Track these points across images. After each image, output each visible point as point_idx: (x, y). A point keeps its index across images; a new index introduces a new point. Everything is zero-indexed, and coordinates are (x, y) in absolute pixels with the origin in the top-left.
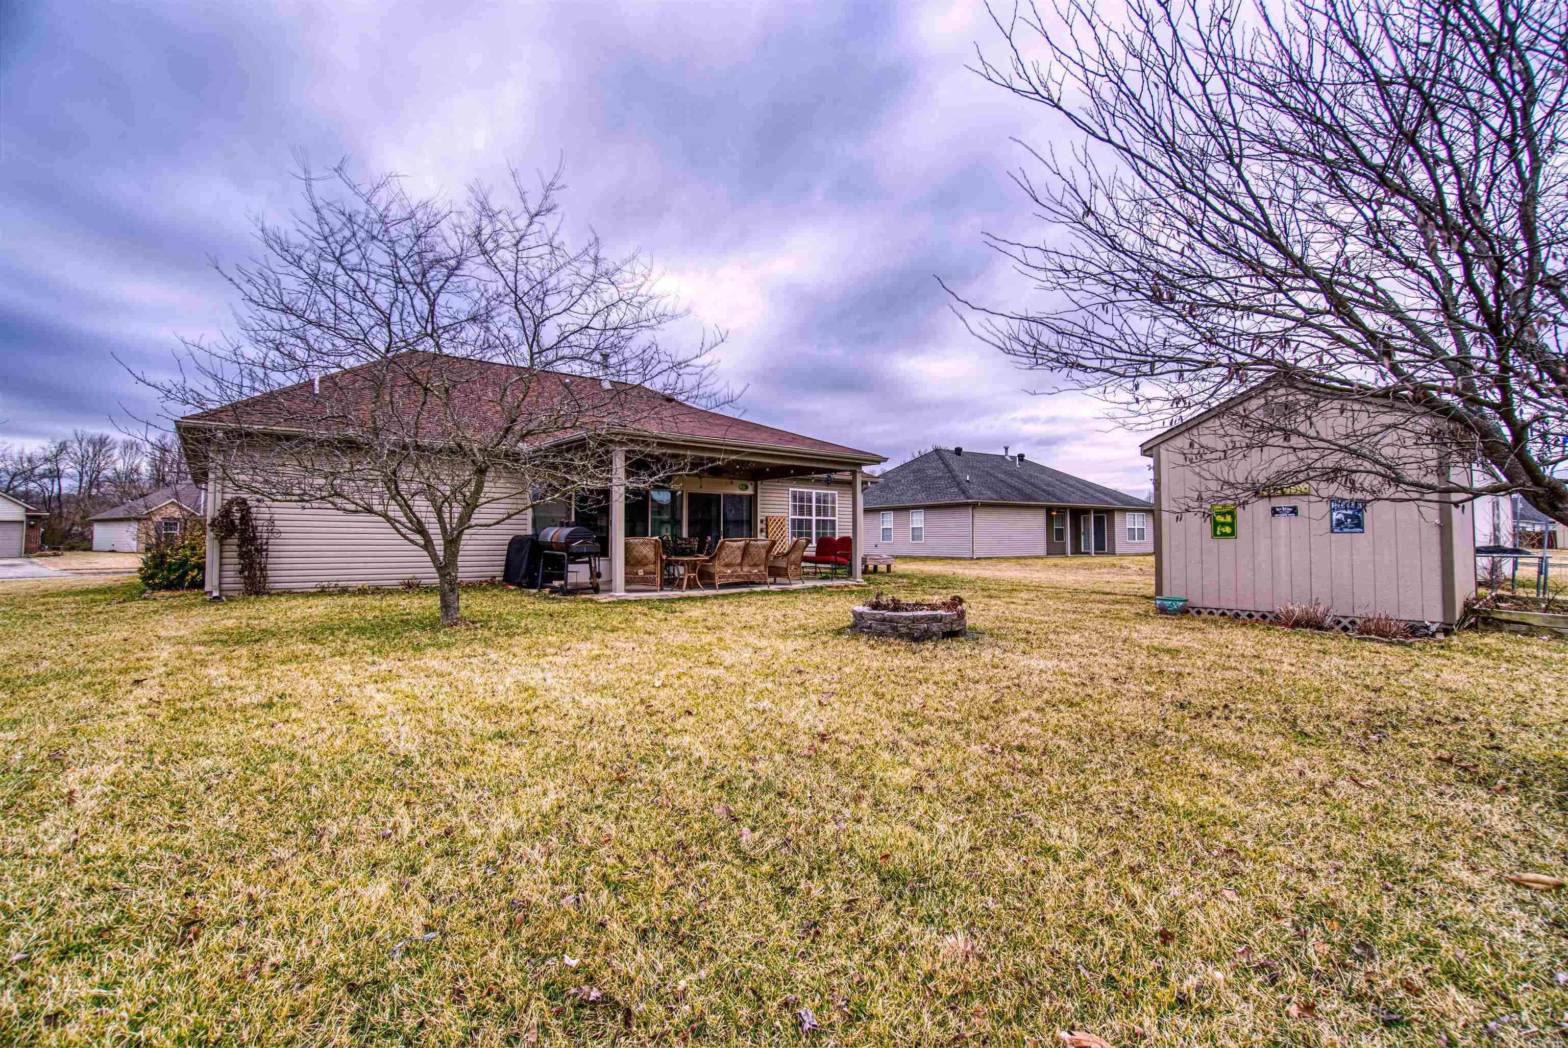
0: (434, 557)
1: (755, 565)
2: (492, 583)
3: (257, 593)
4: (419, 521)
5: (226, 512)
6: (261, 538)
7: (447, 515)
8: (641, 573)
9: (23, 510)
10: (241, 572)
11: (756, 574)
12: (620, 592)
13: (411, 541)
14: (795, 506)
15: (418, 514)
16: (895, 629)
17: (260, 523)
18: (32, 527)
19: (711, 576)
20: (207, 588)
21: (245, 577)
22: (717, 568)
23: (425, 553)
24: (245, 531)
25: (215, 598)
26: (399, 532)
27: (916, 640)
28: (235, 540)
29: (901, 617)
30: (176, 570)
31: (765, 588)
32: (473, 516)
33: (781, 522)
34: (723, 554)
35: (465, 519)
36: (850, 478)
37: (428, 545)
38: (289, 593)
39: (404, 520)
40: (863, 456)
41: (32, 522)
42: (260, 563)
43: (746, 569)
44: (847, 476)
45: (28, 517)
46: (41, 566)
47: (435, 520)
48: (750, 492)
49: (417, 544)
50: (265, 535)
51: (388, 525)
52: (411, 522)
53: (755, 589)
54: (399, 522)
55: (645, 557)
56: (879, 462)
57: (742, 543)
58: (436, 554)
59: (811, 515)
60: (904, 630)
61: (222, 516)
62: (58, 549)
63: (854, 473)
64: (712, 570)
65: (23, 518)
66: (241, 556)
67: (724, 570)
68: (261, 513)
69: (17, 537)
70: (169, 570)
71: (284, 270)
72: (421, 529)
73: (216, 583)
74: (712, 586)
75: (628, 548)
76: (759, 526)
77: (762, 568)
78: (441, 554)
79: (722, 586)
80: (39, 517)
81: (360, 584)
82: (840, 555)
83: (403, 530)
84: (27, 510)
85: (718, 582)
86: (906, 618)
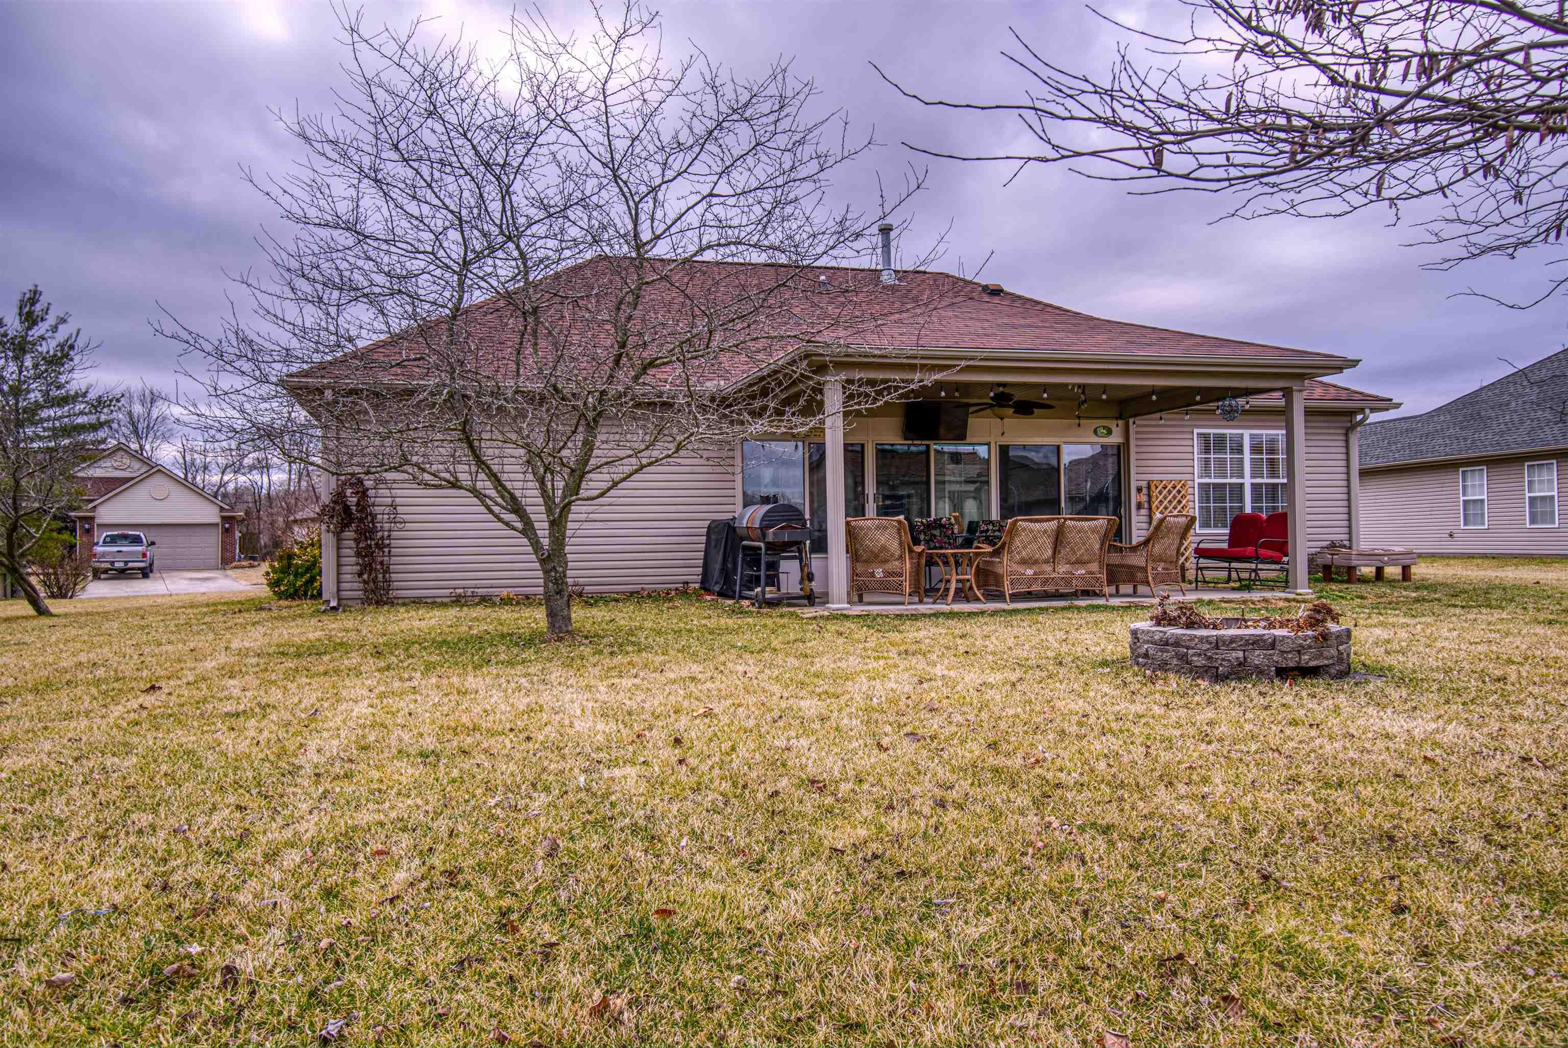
0: (536, 544)
1: (1080, 562)
2: (683, 592)
3: (379, 603)
4: (513, 497)
5: (339, 497)
6: (382, 530)
7: (550, 486)
8: (879, 573)
9: (217, 510)
10: (360, 575)
11: (1082, 577)
12: (838, 604)
13: (507, 524)
14: (1207, 461)
15: (508, 485)
16: (1183, 658)
17: (377, 509)
18: (227, 530)
19: (998, 579)
20: (325, 596)
21: (365, 582)
22: (1006, 566)
23: (525, 541)
24: (361, 520)
25: (333, 608)
26: (491, 512)
27: (1218, 678)
28: (349, 534)
29: (1192, 638)
30: (302, 575)
31: (1102, 602)
32: (584, 485)
33: (1178, 491)
34: (1017, 542)
35: (573, 489)
36: (1282, 402)
37: (528, 530)
38: (418, 602)
39: (493, 493)
40: (1307, 361)
41: (228, 522)
42: (382, 563)
43: (1062, 568)
44: (1275, 400)
45: (223, 518)
46: (235, 579)
47: (537, 493)
48: (1116, 439)
49: (514, 529)
50: (386, 526)
51: (475, 501)
52: (503, 497)
53: (1076, 603)
54: (491, 498)
55: (884, 548)
56: (1339, 369)
57: (1053, 525)
58: (538, 542)
59: (1242, 476)
60: (1199, 661)
61: (335, 502)
62: (254, 559)
63: (1288, 393)
64: (1000, 570)
65: (218, 520)
66: (358, 554)
67: (1021, 569)
68: (380, 498)
69: (212, 543)
70: (296, 575)
71: (329, 172)
72: (517, 508)
73: (334, 589)
74: (999, 596)
75: (851, 534)
76: (1134, 498)
77: (1094, 567)
78: (545, 542)
79: (1015, 597)
80: (233, 518)
81: (504, 592)
82: (1265, 546)
83: (496, 509)
84: (222, 509)
85: (1008, 590)
86: (1202, 639)
